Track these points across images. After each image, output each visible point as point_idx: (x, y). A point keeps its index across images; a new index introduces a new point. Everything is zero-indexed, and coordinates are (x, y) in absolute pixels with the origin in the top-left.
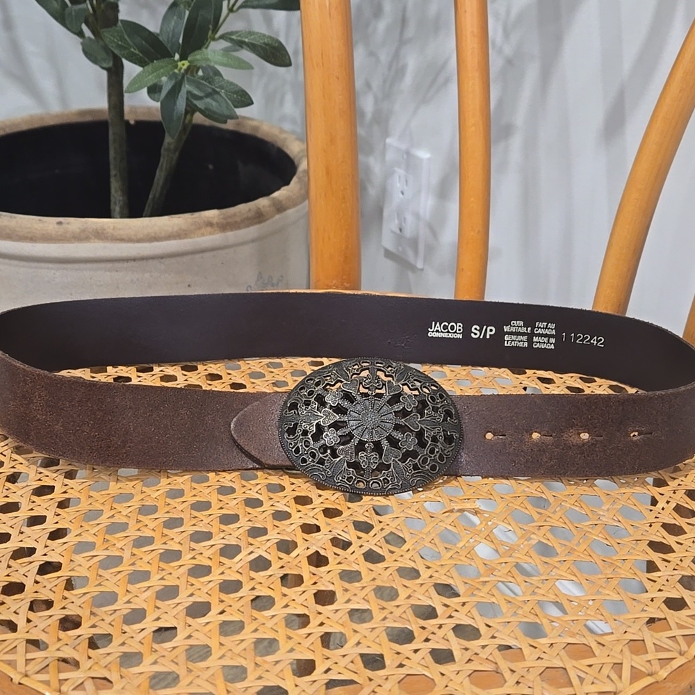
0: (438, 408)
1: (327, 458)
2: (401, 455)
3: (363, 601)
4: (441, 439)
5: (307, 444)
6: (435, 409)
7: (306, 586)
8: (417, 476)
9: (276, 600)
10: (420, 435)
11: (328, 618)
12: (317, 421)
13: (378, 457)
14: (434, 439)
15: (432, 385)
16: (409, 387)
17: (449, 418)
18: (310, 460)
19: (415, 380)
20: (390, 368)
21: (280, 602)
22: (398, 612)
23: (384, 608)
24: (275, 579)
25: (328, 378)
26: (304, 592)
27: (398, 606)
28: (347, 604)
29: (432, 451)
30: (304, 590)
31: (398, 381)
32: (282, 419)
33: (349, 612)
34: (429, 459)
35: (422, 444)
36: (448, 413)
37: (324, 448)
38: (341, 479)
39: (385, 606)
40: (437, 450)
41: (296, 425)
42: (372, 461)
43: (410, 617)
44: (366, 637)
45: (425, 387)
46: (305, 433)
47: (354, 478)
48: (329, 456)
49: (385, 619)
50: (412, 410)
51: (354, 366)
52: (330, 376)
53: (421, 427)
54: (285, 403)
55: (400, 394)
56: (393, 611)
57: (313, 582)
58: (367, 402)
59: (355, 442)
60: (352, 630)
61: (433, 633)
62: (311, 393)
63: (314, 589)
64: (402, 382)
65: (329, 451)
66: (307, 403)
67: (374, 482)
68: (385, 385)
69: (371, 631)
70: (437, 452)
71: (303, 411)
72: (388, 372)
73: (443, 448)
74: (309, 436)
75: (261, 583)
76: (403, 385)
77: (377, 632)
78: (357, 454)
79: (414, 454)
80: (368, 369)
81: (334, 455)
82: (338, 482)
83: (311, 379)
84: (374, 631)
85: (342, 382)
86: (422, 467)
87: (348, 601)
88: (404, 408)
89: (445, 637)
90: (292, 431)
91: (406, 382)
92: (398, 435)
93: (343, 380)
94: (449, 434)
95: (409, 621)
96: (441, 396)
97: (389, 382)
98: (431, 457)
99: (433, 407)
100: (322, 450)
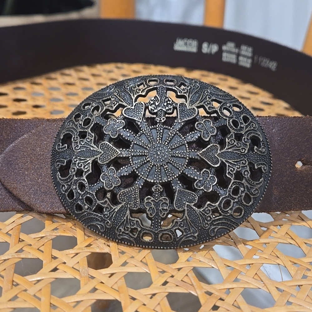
0: (242, 135)
1: (106, 206)
2: (197, 198)
3: (141, 263)
4: (248, 175)
5: (82, 186)
6: (239, 137)
7: (79, 249)
8: (218, 224)
9: (44, 262)
10: (220, 172)
11: (102, 283)
12: (93, 159)
13: (168, 202)
14: (239, 176)
15: (234, 105)
16: (205, 110)
17: (255, 147)
18: (86, 207)
19: (213, 100)
20: (183, 87)
21: (48, 266)
22: (179, 276)
23: (163, 272)
24: (46, 241)
25: (108, 102)
26: (77, 254)
27: (179, 269)
28: (123, 267)
29: (236, 191)
30: (77, 252)
31: (192, 102)
32: (55, 154)
33: (125, 276)
34: (232, 201)
35: (223, 183)
36: (255, 141)
37: (102, 192)
38: (123, 230)
39: (165, 270)
40: (242, 189)
41: (69, 162)
42: (161, 208)
43: (193, 281)
44: (144, 305)
45: (225, 108)
46: (80, 173)
47: (139, 229)
48: (108, 202)
49: (165, 283)
50: (210, 140)
51: (139, 86)
52: (110, 99)
53: (222, 162)
54: (58, 135)
55: (194, 120)
56: (173, 274)
57: (87, 244)
58: (154, 131)
59: (139, 184)
60: (128, 297)
61: (221, 299)
62: (87, 122)
63: (88, 252)
64: (197, 104)
65: (109, 195)
66: (83, 135)
67: (163, 234)
68: (176, 108)
69: (151, 298)
70: (242, 192)
71: (78, 145)
72: (180, 92)
73: (249, 186)
74: (84, 178)
75: (31, 245)
76: (198, 107)
77: (157, 298)
78: (142, 200)
79: (213, 196)
80: (156, 89)
81: (114, 200)
82: (119, 235)
83: (89, 104)
84: (154, 297)
85: (124, 107)
86: (223, 211)
87: (125, 264)
88: (200, 137)
89: (235, 304)
90: (64, 171)
91: (201, 104)
92: (192, 172)
93: (125, 104)
94: (256, 167)
95: (192, 285)
96: (246, 119)
97: (182, 104)
98: (234, 199)
99: (236, 134)
100: (100, 195)
